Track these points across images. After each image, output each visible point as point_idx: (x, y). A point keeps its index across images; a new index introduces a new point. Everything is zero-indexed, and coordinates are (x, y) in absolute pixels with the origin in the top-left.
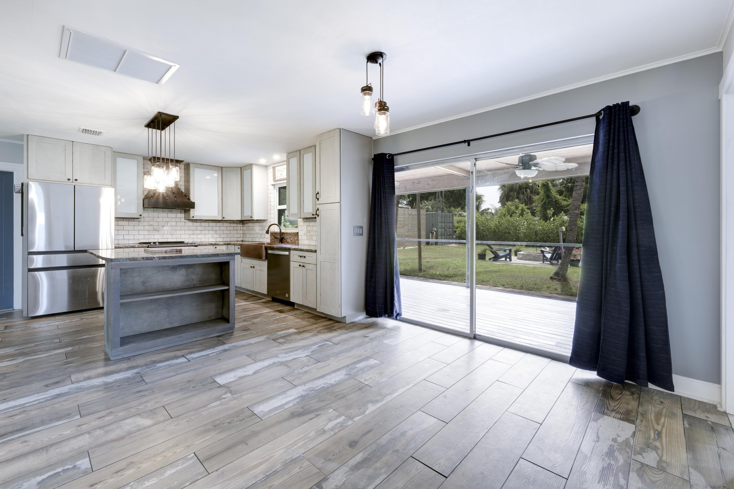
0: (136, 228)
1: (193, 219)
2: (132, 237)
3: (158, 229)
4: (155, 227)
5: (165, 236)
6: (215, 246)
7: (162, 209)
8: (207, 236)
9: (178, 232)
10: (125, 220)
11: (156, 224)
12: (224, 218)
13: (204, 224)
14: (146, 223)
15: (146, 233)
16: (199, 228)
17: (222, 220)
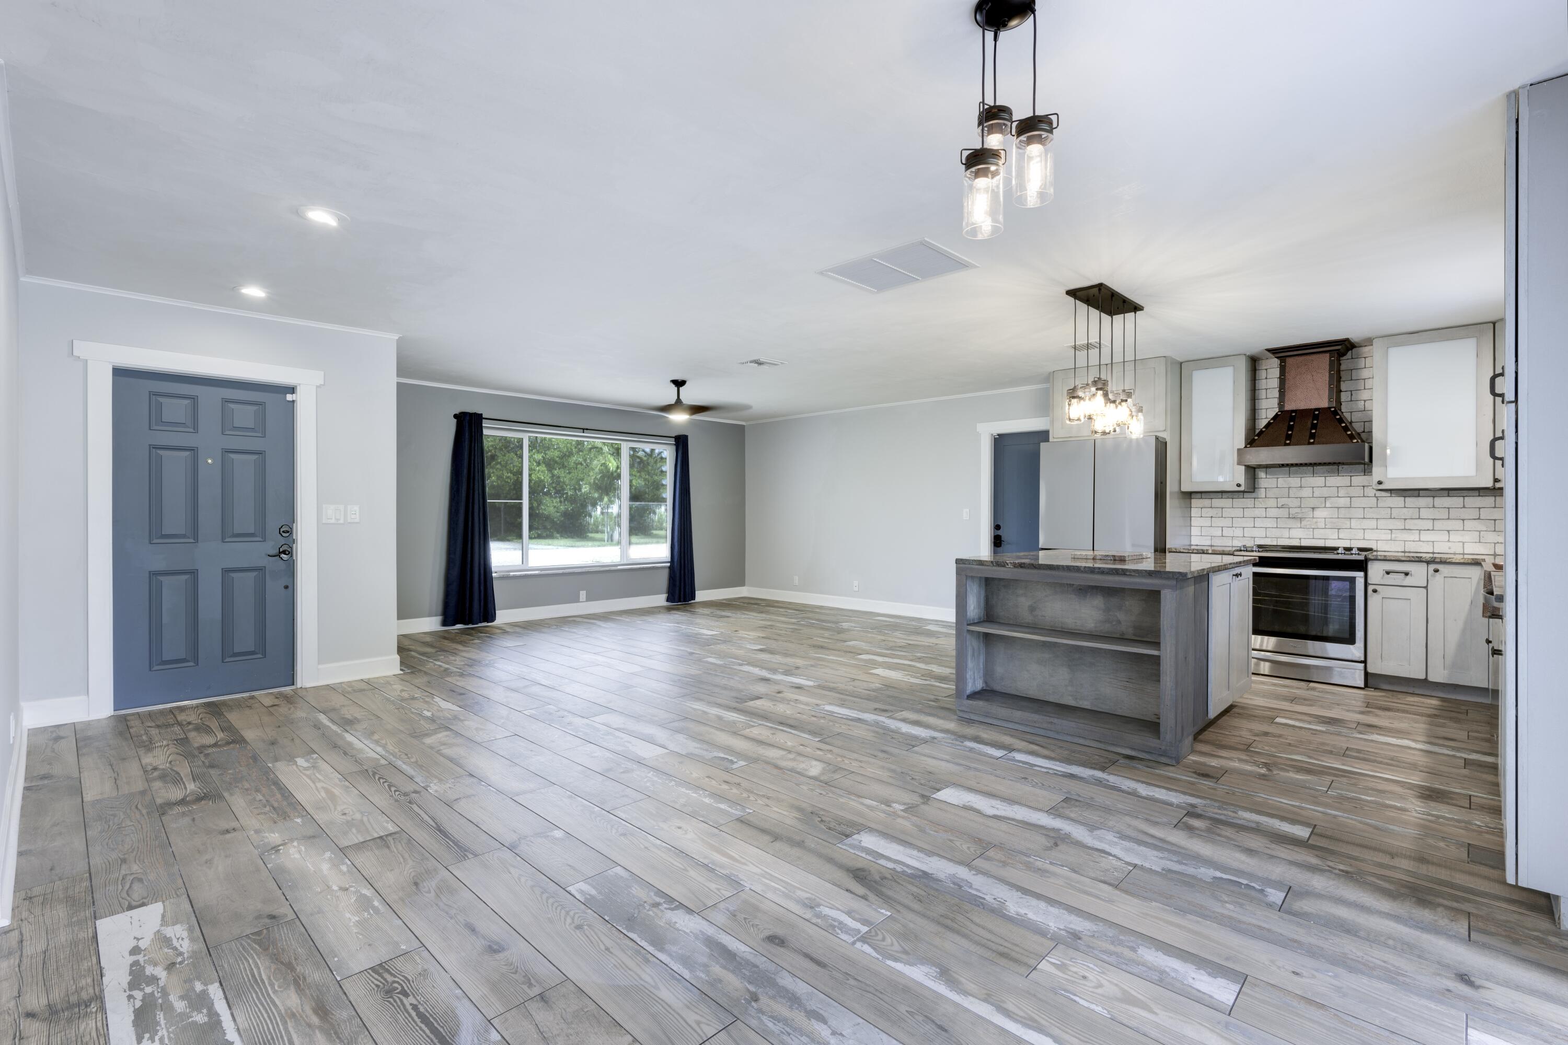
0: (1248, 513)
1: (1381, 487)
2: (1239, 532)
3: (1300, 516)
4: (1293, 511)
5: (1318, 533)
6: (1432, 567)
7: (1310, 468)
8: (1454, 537)
9: (1354, 523)
10: (1225, 495)
11: (1294, 503)
12: (1496, 480)
13: (1441, 501)
14: (1272, 502)
15: (1270, 523)
16: (1424, 513)
17: (1494, 488)
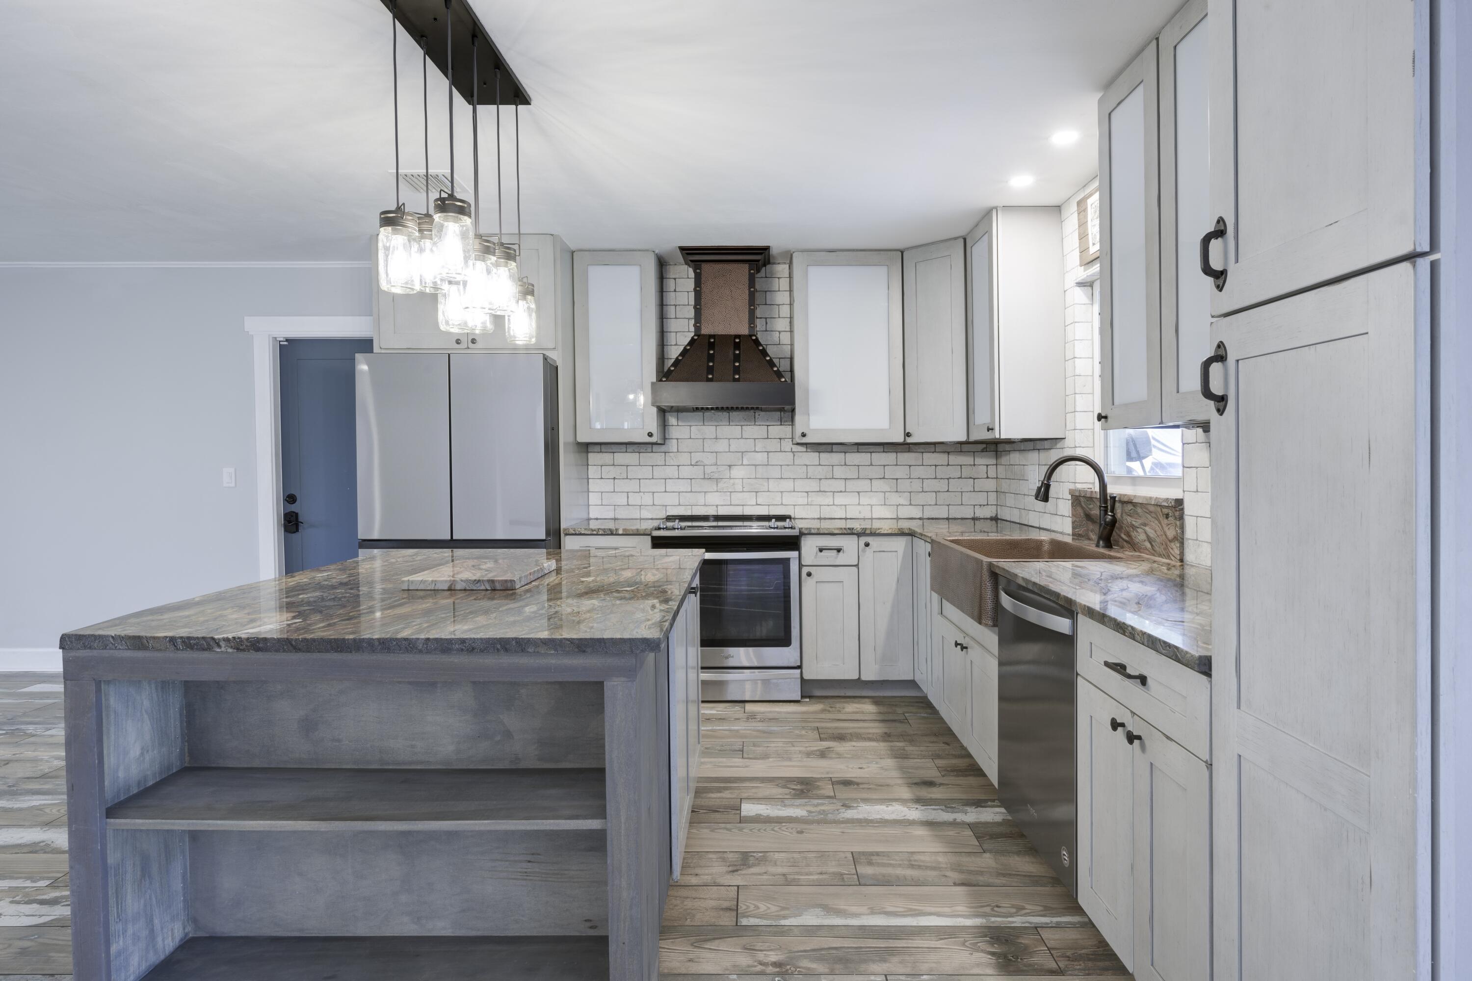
0: (659, 472)
1: (804, 440)
2: (647, 499)
3: (716, 476)
4: (709, 470)
5: (737, 498)
6: (863, 540)
7: (726, 414)
8: (865, 500)
9: (773, 485)
10: (630, 448)
11: (709, 459)
12: (908, 435)
13: (855, 458)
14: (684, 459)
15: (684, 486)
16: (839, 472)
17: (904, 444)
